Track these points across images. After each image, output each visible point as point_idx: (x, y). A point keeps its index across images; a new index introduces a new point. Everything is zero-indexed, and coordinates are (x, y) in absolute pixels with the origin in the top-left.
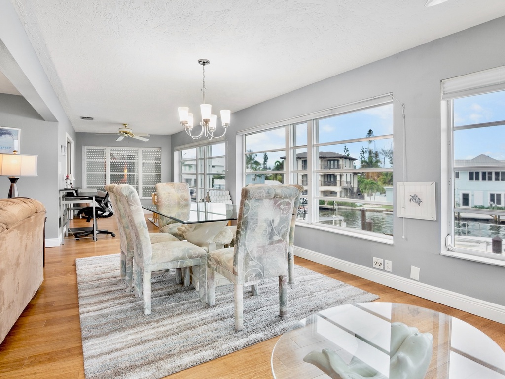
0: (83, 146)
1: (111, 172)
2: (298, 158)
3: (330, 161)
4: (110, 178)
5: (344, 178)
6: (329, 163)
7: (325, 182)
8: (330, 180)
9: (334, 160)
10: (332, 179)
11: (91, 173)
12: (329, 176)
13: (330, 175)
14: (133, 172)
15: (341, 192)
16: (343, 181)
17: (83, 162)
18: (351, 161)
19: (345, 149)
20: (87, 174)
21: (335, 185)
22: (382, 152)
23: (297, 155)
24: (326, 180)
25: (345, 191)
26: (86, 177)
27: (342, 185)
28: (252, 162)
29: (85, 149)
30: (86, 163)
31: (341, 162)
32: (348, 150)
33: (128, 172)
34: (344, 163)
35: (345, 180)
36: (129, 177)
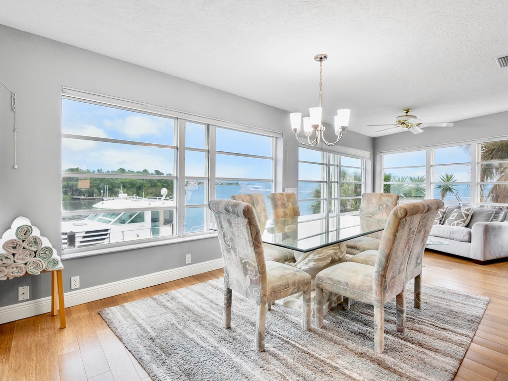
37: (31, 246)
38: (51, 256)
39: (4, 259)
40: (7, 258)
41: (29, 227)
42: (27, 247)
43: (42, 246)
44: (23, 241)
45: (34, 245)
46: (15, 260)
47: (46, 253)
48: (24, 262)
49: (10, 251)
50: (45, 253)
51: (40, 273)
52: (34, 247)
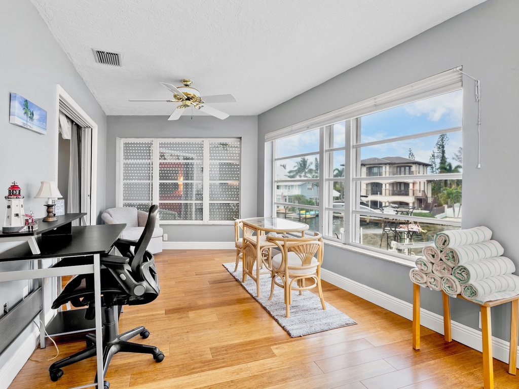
0: (118, 139)
1: (160, 179)
2: (363, 165)
3: (400, 167)
4: (158, 189)
5: (417, 187)
6: (399, 170)
7: (393, 191)
8: (400, 189)
9: (405, 167)
10: (403, 188)
11: (131, 181)
12: (398, 184)
13: (400, 183)
14: (192, 179)
15: (414, 203)
16: (417, 190)
17: (117, 164)
18: (425, 167)
19: (410, 154)
20: (124, 184)
21: (407, 194)
22: (455, 157)
23: (361, 161)
24: (395, 189)
25: (418, 202)
26: (122, 189)
27: (415, 195)
28: (306, 171)
29: (121, 143)
30: (122, 166)
31: (414, 168)
32: (413, 156)
33: (184, 180)
34: (417, 169)
35: (419, 189)
36: (186, 188)
37: (448, 260)
38: (468, 281)
39: (423, 265)
40: (425, 265)
41: (446, 237)
42: (443, 258)
43: (459, 265)
44: (441, 252)
45: (451, 259)
46: (434, 271)
47: (463, 274)
48: (441, 276)
49: (429, 258)
50: (461, 274)
51: (455, 297)
52: (452, 263)
